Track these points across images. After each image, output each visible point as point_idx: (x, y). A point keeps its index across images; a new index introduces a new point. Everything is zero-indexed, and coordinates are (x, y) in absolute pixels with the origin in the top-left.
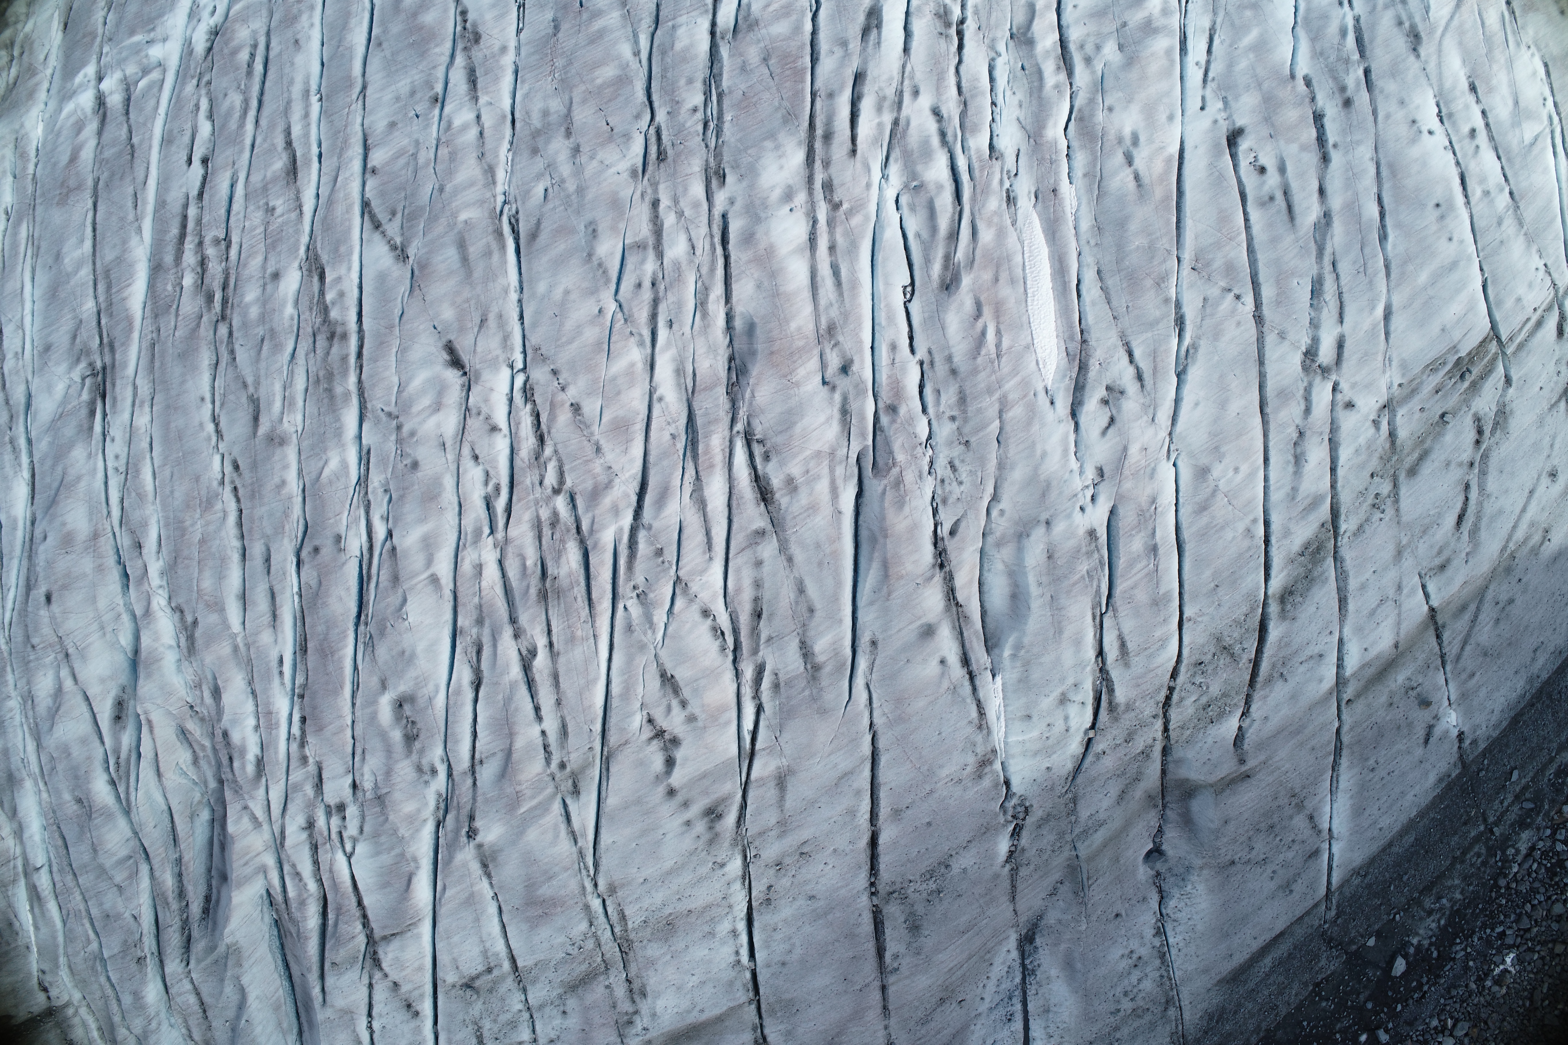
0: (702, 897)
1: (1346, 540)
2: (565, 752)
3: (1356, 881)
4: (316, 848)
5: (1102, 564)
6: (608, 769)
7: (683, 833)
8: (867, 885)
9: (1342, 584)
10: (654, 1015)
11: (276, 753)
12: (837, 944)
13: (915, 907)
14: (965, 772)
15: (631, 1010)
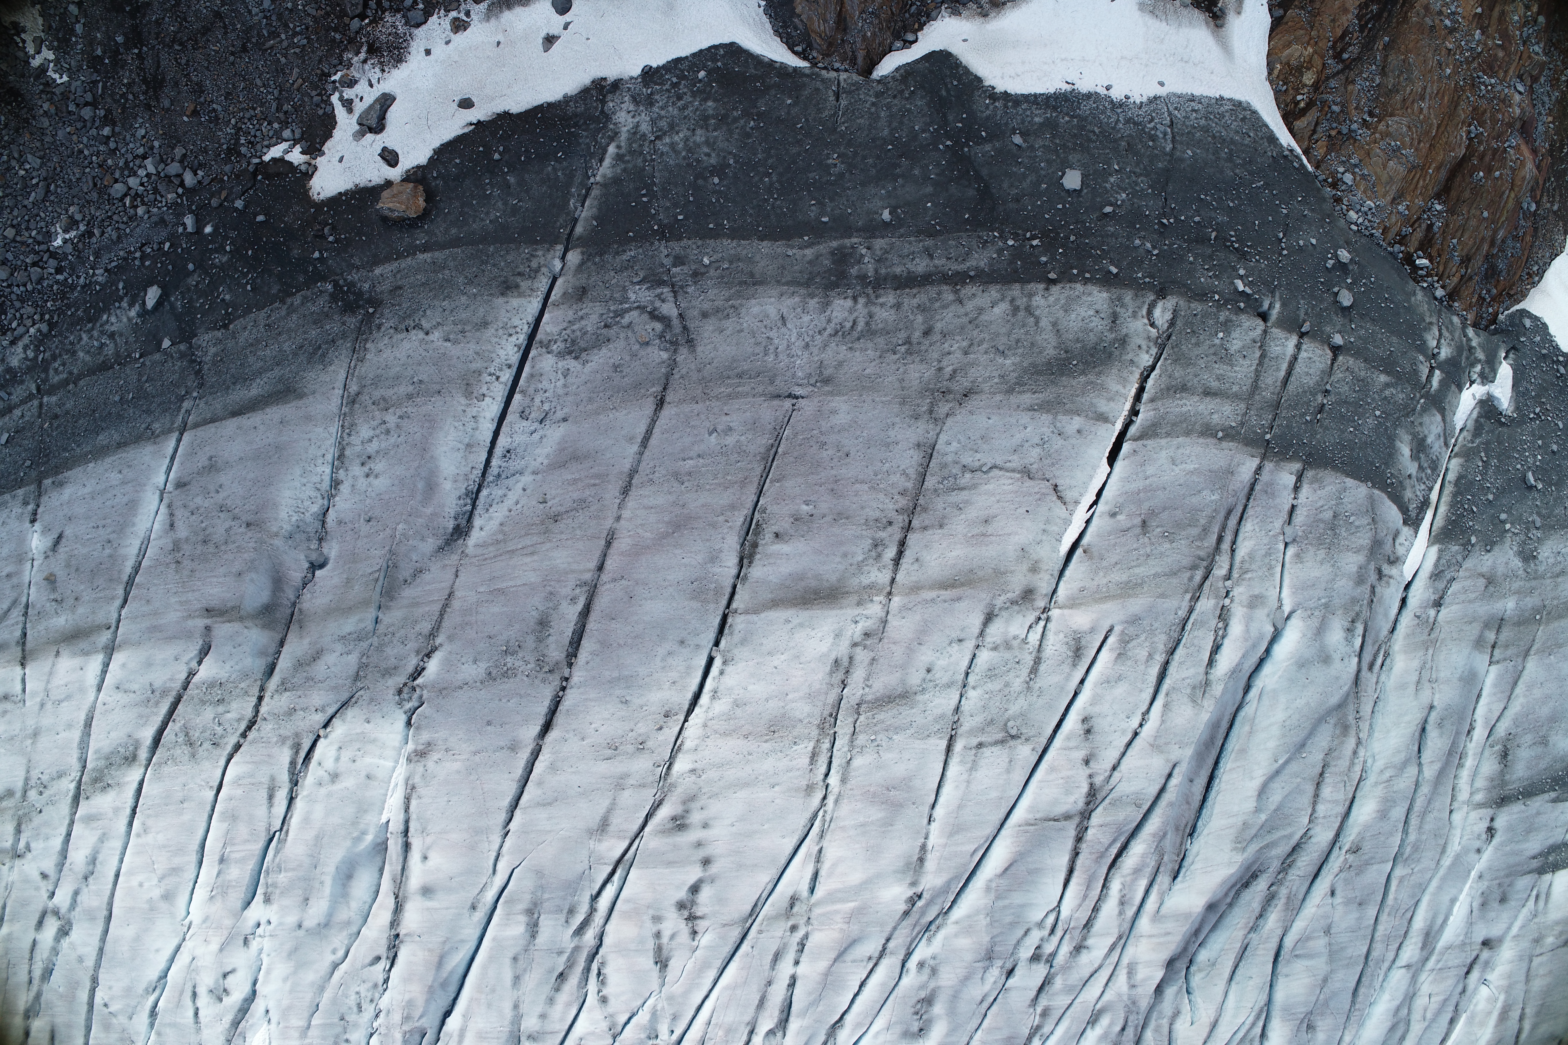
0: (728, 747)
1: (73, 774)
2: (785, 940)
3: (156, 425)
4: (1085, 926)
5: (267, 872)
6: (756, 905)
7: (715, 818)
8: (568, 691)
9: (85, 738)
10: (837, 636)
11: (1069, 1028)
12: (622, 642)
13: (534, 645)
14: (439, 756)
15: (859, 650)
